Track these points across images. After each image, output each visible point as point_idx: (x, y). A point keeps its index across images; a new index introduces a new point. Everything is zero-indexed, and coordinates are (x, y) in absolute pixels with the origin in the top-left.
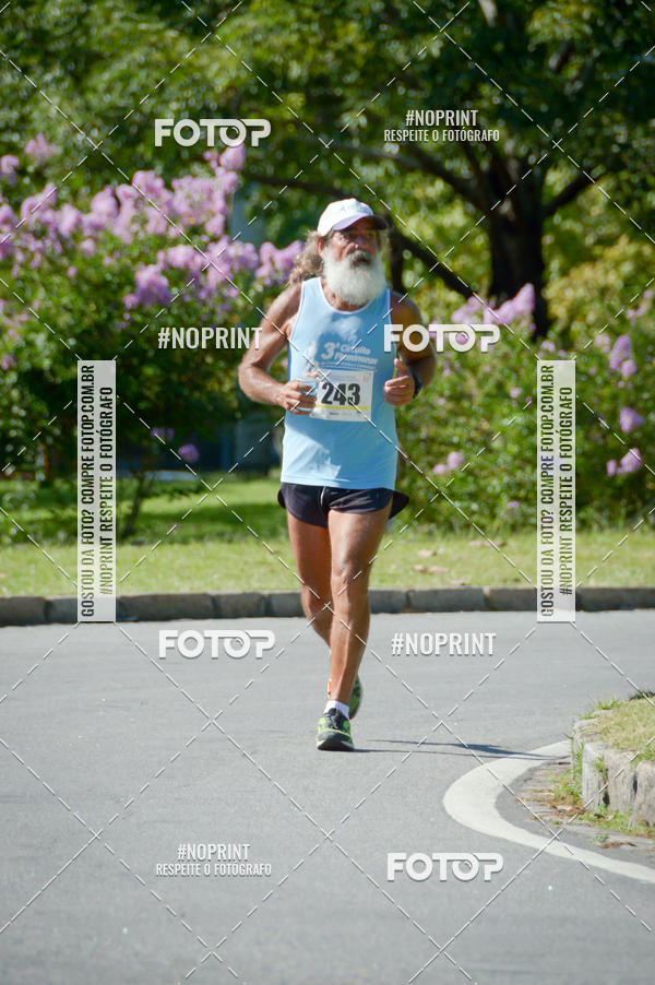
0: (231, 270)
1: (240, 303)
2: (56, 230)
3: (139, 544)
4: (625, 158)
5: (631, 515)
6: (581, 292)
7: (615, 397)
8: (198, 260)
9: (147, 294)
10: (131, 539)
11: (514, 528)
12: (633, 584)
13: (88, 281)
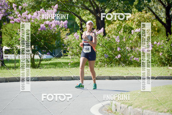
0: (56, 25)
1: (57, 30)
2: (28, 18)
3: (41, 68)
4: (118, 7)
5: (119, 65)
6: (110, 29)
7: (116, 46)
8: (50, 23)
9: (42, 28)
10: (39, 68)
11: (100, 67)
12: (119, 76)
13: (32, 26)
